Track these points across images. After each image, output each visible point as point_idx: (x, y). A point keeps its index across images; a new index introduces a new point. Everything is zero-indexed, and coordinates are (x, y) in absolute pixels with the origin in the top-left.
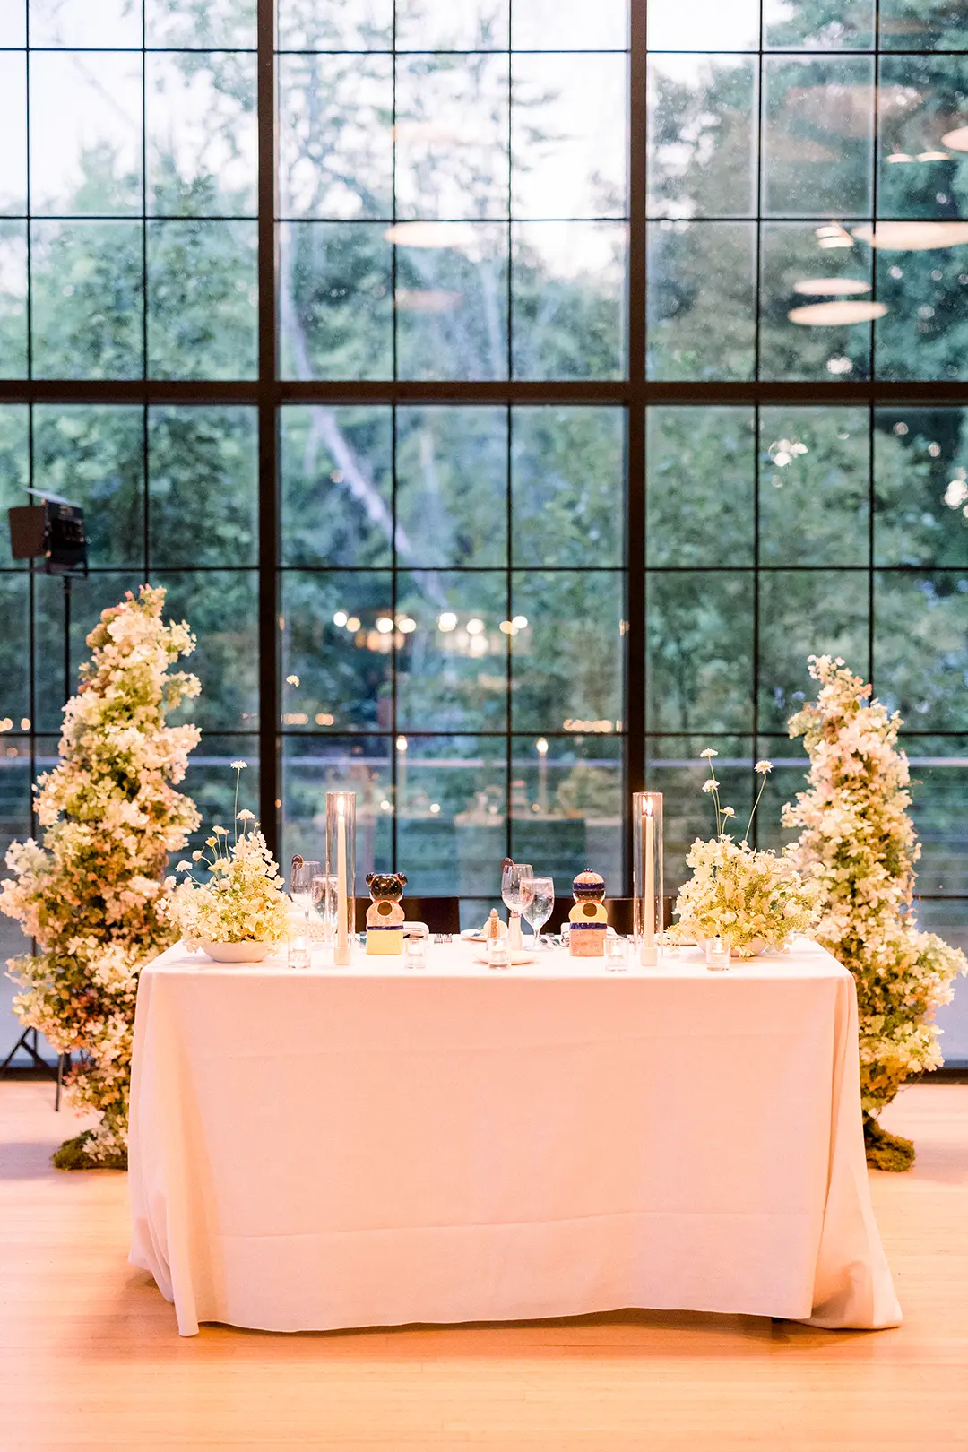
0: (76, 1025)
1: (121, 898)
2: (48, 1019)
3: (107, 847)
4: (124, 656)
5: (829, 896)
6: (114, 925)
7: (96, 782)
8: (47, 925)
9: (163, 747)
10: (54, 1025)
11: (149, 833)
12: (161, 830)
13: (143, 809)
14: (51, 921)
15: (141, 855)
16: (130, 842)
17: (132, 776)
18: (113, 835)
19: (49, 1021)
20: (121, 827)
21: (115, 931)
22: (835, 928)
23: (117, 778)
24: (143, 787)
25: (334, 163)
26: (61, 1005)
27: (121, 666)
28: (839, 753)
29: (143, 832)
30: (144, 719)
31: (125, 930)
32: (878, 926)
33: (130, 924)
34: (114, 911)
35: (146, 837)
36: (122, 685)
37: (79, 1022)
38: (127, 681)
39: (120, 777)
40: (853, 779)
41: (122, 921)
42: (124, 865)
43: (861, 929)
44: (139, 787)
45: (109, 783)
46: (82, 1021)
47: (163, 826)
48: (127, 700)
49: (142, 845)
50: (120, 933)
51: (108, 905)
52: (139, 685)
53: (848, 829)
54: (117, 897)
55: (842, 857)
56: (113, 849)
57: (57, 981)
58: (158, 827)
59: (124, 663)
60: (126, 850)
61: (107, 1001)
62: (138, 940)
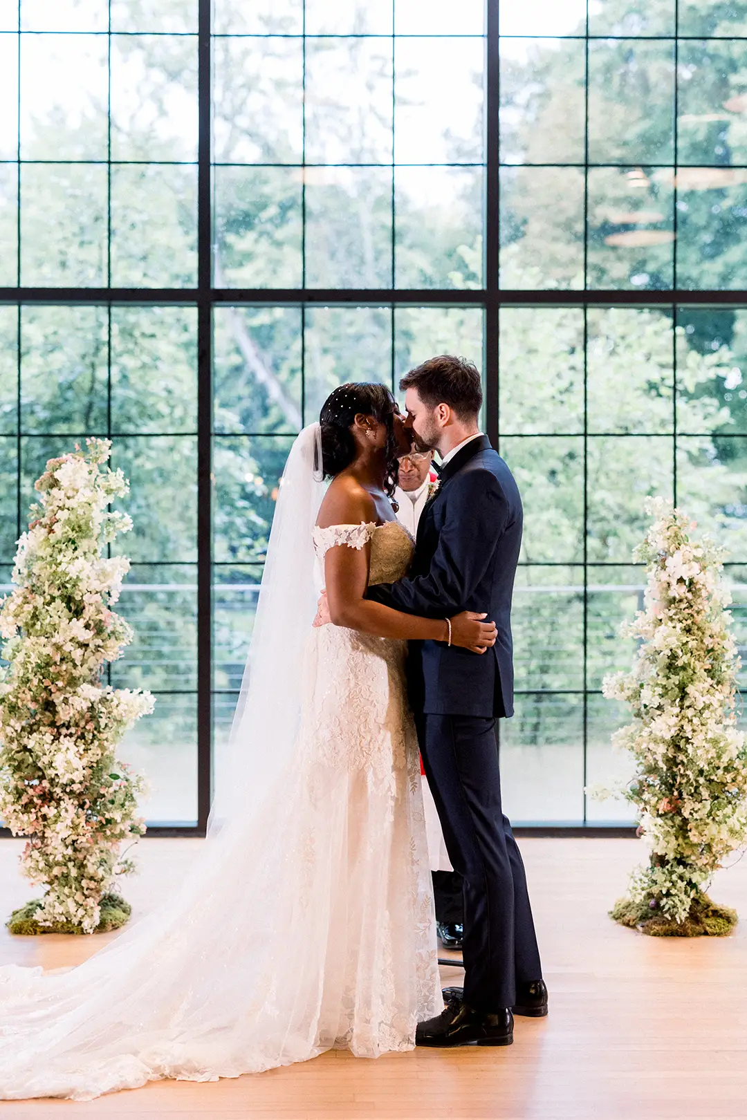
0: (33, 810)
1: (70, 702)
2: (9, 806)
3: (58, 658)
4: (69, 498)
5: (660, 701)
6: (63, 725)
7: (49, 604)
8: (9, 725)
9: (103, 575)
10: (15, 811)
11: (92, 646)
12: (101, 644)
13: (87, 626)
14: (12, 722)
15: (85, 666)
16: (77, 654)
17: (78, 598)
18: (64, 648)
19: (11, 808)
20: (71, 640)
21: (64, 731)
22: (665, 727)
23: (66, 600)
24: (87, 608)
25: (242, 121)
26: (19, 793)
27: (66, 506)
28: (667, 579)
29: (87, 645)
30: (87, 550)
31: (73, 730)
32: (702, 725)
33: (77, 725)
34: (64, 714)
35: (89, 650)
36: (68, 521)
37: (35, 808)
38: (73, 517)
39: (68, 600)
40: (681, 601)
41: (69, 722)
42: (72, 674)
43: (688, 728)
44: (84, 608)
45: (59, 605)
46: (38, 807)
47: (103, 641)
48: (72, 535)
49: (85, 657)
50: (68, 732)
51: (59, 709)
52: (82, 522)
53: (674, 643)
54: (66, 701)
55: (672, 667)
56: (62, 660)
57: (14, 772)
58: (99, 642)
59: (69, 503)
60: (73, 661)
61: (58, 790)
62: (82, 737)
